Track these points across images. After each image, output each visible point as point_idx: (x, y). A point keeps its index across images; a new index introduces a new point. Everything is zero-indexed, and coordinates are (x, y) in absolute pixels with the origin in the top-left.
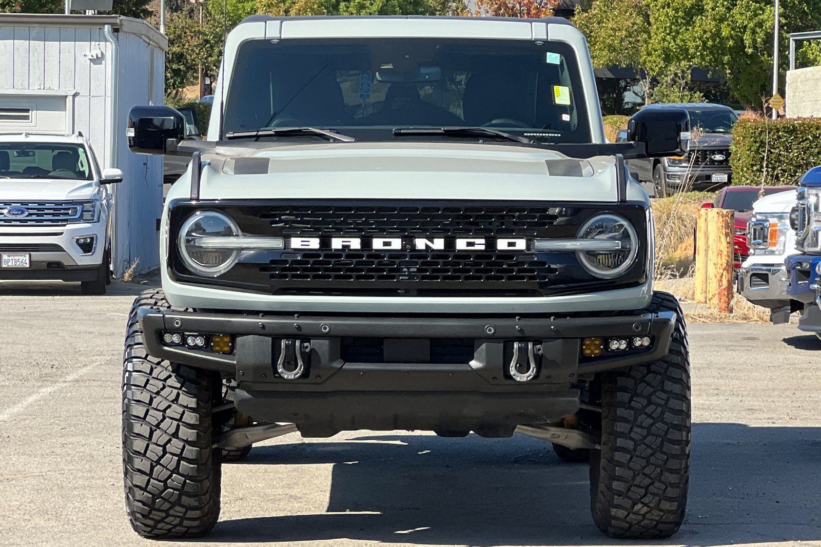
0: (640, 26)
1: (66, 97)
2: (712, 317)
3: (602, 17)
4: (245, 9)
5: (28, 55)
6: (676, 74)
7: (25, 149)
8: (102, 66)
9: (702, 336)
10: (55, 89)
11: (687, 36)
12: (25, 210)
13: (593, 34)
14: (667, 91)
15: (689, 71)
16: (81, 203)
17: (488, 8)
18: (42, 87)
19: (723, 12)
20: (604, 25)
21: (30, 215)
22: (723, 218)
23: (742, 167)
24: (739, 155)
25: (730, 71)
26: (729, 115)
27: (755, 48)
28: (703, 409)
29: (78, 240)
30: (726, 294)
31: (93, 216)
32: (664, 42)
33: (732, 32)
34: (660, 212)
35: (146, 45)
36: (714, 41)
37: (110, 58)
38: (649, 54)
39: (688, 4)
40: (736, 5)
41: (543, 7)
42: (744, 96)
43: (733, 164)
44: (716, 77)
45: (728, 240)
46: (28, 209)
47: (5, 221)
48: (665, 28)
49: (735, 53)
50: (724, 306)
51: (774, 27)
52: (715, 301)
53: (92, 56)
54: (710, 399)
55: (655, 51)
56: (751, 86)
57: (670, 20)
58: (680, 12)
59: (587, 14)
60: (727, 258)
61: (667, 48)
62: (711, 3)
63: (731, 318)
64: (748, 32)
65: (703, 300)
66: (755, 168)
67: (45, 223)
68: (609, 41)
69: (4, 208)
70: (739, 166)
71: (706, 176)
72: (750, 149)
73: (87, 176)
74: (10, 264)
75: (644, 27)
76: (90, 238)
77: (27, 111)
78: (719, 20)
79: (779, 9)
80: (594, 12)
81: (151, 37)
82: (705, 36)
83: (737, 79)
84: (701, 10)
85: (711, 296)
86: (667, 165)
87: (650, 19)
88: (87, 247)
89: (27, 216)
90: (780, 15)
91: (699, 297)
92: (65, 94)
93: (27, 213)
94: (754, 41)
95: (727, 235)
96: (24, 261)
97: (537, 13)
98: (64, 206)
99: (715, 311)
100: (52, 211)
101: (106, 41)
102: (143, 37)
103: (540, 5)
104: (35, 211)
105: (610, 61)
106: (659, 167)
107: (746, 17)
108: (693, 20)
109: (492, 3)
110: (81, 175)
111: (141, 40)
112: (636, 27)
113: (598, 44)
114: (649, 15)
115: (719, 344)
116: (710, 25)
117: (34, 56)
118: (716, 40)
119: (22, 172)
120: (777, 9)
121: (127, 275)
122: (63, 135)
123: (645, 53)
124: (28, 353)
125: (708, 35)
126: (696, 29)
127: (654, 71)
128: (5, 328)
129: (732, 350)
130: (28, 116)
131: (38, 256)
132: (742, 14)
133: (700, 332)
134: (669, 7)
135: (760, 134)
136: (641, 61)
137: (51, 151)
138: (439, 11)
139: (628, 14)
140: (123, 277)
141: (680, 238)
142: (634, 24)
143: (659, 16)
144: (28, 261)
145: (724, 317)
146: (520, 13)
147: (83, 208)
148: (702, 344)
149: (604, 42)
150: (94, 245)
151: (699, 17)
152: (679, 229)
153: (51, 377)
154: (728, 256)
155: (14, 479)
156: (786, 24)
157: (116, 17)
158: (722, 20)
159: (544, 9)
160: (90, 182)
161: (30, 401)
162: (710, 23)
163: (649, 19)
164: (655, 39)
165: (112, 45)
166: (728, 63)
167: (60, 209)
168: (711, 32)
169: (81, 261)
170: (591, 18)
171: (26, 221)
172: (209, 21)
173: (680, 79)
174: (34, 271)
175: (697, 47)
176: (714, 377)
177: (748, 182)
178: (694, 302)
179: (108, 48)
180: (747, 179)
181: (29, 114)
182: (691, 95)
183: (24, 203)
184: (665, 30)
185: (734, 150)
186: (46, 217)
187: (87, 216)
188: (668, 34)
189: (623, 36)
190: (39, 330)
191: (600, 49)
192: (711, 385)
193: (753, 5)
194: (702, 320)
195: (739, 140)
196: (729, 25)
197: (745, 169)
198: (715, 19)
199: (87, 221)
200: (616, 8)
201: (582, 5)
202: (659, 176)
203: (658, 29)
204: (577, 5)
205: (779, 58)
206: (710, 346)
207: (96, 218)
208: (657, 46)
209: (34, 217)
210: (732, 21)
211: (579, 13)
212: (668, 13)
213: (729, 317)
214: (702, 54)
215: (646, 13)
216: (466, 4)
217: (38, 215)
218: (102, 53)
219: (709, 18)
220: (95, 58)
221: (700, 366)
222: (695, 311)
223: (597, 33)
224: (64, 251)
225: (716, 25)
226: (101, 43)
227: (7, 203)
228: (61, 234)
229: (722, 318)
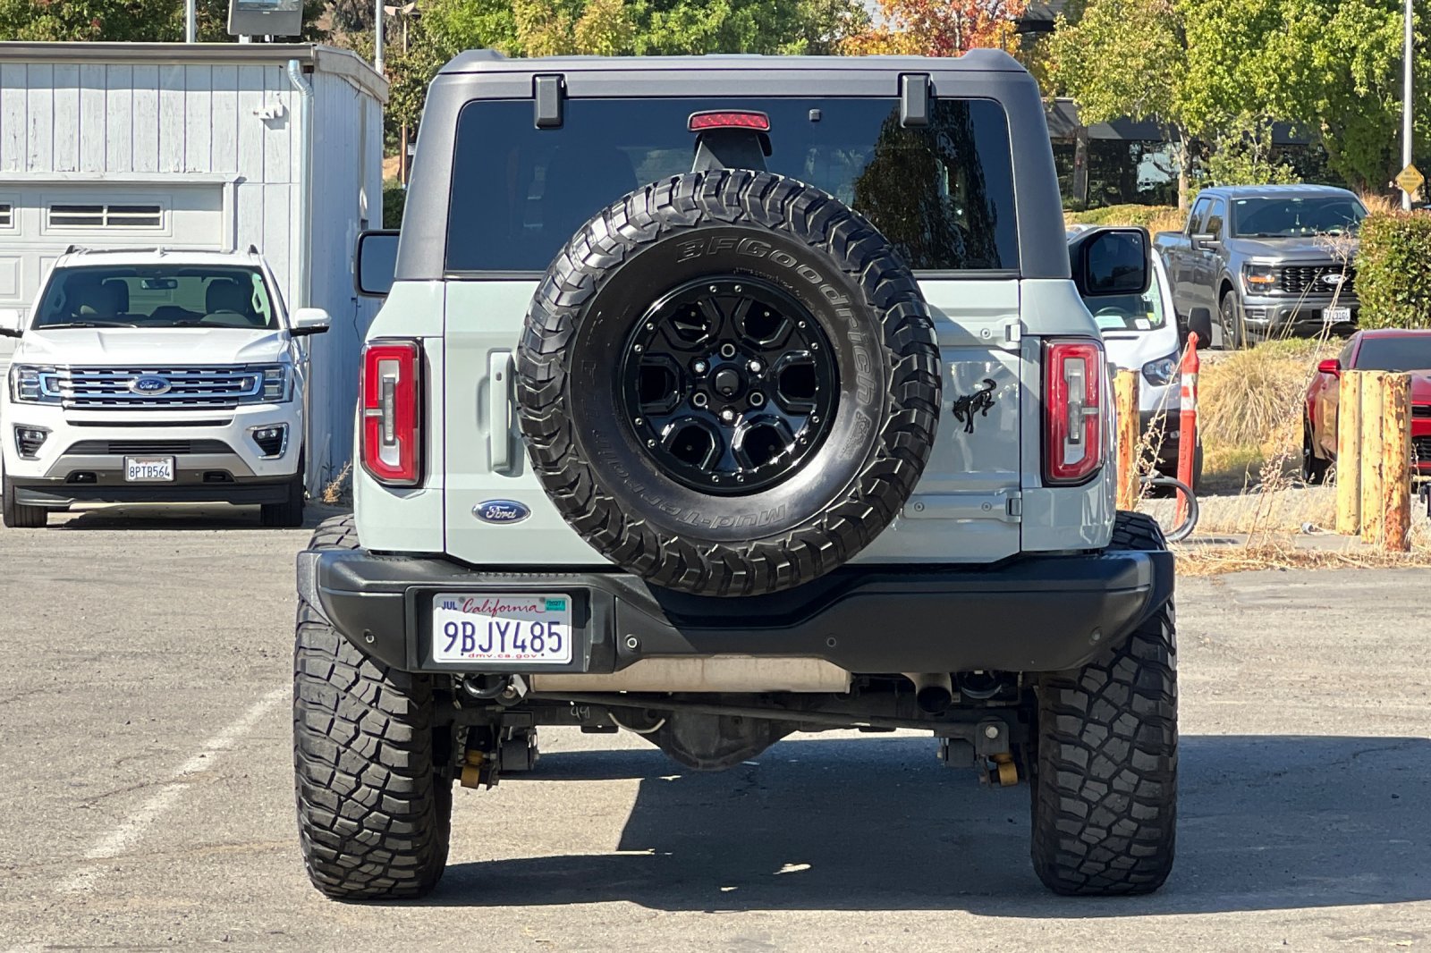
0: (1170, 49)
1: (223, 185)
2: (1373, 558)
3: (1101, 33)
4: (485, 26)
5: (156, 114)
6: (1246, 134)
7: (160, 276)
8: (286, 131)
9: (1364, 593)
10: (204, 171)
11: (1252, 65)
12: (166, 382)
13: (1086, 64)
14: (1229, 164)
15: (1269, 128)
16: (261, 368)
17: (902, 20)
18: (182, 169)
19: (1314, 24)
20: (1106, 47)
21: (174, 390)
22: (1392, 387)
23: (1377, 295)
24: (1370, 275)
25: (1327, 127)
26: (1350, 206)
27: (1372, 86)
28: (1410, 719)
29: (256, 433)
30: (1398, 518)
31: (281, 391)
32: (1212, 77)
33: (1331, 58)
34: (1238, 374)
35: (355, 93)
36: (1300, 74)
37: (299, 118)
38: (1186, 98)
39: (1254, 10)
40: (1337, 11)
41: (998, 17)
42: (1352, 170)
43: (1361, 291)
44: (1303, 136)
45: (1401, 426)
46: (171, 380)
47: (131, 401)
48: (1215, 51)
49: (1337, 94)
50: (1394, 539)
51: (1404, 49)
52: (1378, 531)
53: (267, 114)
54: (1416, 702)
55: (1197, 92)
56: (1365, 152)
57: (1222, 38)
58: (1241, 25)
59: (1076, 29)
60: (1400, 457)
61: (1218, 88)
62: (1293, 8)
63: (1407, 560)
64: (1359, 57)
65: (1350, 528)
66: (1399, 298)
67: (199, 404)
68: (1115, 75)
69: (130, 379)
70: (1371, 294)
71: (1314, 311)
72: (1391, 264)
73: (267, 323)
74: (140, 475)
75: (1177, 51)
76: (277, 429)
77: (156, 209)
78: (1308, 37)
79: (1412, 17)
80: (1089, 25)
81: (362, 79)
82: (1284, 65)
83: (1340, 140)
84: (1277, 22)
85: (1368, 522)
86: (1245, 293)
87: (1188, 38)
88: (271, 445)
89: (169, 392)
90: (1415, 28)
91: (1345, 523)
92: (221, 181)
93: (168, 388)
94: (1370, 73)
95: (1399, 417)
96: (164, 470)
97: (987, 28)
98: (231, 374)
99: (1380, 548)
100: (211, 384)
101: (291, 88)
102: (350, 80)
103: (993, 14)
104: (183, 384)
105: (1118, 109)
106: (1230, 296)
107: (1356, 32)
108: (1263, 37)
109: (910, 12)
110: (256, 321)
111: (348, 85)
112: (1162, 51)
113: (1096, 80)
114: (1184, 31)
115: (1397, 605)
116: (1292, 46)
117: (167, 114)
118: (1303, 73)
119: (149, 315)
120: (1410, 18)
121: (329, 492)
122: (219, 252)
123: (1180, 96)
124: (215, 629)
125: (1290, 63)
126: (1268, 54)
127: (1195, 127)
128: (161, 586)
129: (1422, 616)
130: (158, 219)
131: (188, 461)
132: (1347, 27)
133: (1359, 585)
134: (1220, 16)
135: (1408, 238)
136: (1173, 110)
137: (200, 279)
138: (822, 25)
139: (1148, 29)
140: (322, 495)
141: (1273, 420)
142: (1158, 46)
143: (1203, 31)
144: (170, 470)
145: (1395, 558)
146: (959, 28)
147: (264, 378)
148: (1368, 605)
149: (1105, 78)
150: (284, 443)
151: (1274, 33)
152: (1271, 404)
153: (270, 671)
154: (1402, 453)
155: (283, 849)
156: (1423, 45)
157: (309, 47)
158: (1312, 38)
159: (1000, 21)
160: (272, 332)
161: (256, 713)
162: (1292, 45)
163: (1184, 37)
164: (1197, 71)
165: (302, 95)
166: (1324, 113)
167: (225, 380)
168: (1294, 58)
169: (261, 469)
170: (1082, 36)
171: (167, 401)
172: (420, 46)
173: (1252, 142)
174: (181, 487)
175: (1271, 84)
176: (1405, 663)
177: (1387, 321)
178: (1334, 532)
179: (296, 101)
180: (1386, 316)
181: (160, 214)
182: (1273, 170)
183: (163, 370)
184: (1215, 56)
185: (1362, 266)
186: (200, 394)
187: (271, 390)
188: (1219, 63)
189: (1141, 67)
190: (221, 591)
191: (1100, 90)
192: (1404, 678)
193: (1368, 12)
194: (1358, 563)
195: (1371, 249)
196: (1325, 46)
197: (1382, 299)
198: (1300, 36)
199: (271, 400)
200: (1127, 19)
201: (1066, 13)
202: (1231, 313)
203: (1201, 54)
204: (1059, 13)
205: (1413, 102)
206: (1382, 608)
207: (286, 396)
208: (1199, 84)
209: (181, 394)
210: (1330, 39)
211: (1062, 27)
212: (1219, 27)
213: (1405, 557)
214: (1278, 98)
215: (1179, 27)
216: (870, 14)
217: (186, 390)
218: (284, 108)
219: (1291, 33)
220: (272, 117)
221: (1375, 644)
222: (1345, 549)
223: (1095, 61)
224: (233, 452)
225: (1304, 46)
226: (282, 93)
227: (134, 370)
228: (227, 422)
229: (1392, 560)
